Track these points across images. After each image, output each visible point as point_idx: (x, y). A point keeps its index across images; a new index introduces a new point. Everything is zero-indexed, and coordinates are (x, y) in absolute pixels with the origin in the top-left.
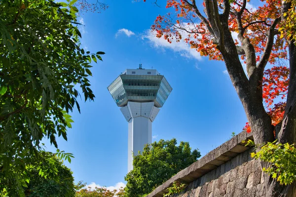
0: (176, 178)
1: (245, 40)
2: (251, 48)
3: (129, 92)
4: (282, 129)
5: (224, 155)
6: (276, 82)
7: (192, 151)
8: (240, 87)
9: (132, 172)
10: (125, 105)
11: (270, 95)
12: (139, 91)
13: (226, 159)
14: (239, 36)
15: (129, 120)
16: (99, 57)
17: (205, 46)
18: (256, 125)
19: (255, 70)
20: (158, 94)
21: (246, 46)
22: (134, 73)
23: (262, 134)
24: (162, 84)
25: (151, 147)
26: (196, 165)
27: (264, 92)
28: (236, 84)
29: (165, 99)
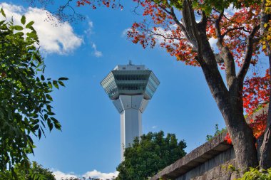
0: (163, 174)
1: (223, 49)
2: (230, 57)
3: (120, 86)
4: (264, 143)
5: (207, 153)
6: (256, 92)
7: (178, 142)
8: (220, 98)
9: (123, 163)
10: (117, 98)
11: (251, 104)
12: (129, 85)
13: (209, 156)
14: (217, 44)
15: (121, 112)
16: (60, 83)
17: (183, 51)
18: (237, 138)
19: (235, 80)
20: (147, 88)
21: (226, 54)
22: (124, 68)
23: (243, 148)
24: (150, 78)
25: (140, 139)
26: (181, 162)
27: (244, 102)
28: (216, 96)
29: (153, 92)
